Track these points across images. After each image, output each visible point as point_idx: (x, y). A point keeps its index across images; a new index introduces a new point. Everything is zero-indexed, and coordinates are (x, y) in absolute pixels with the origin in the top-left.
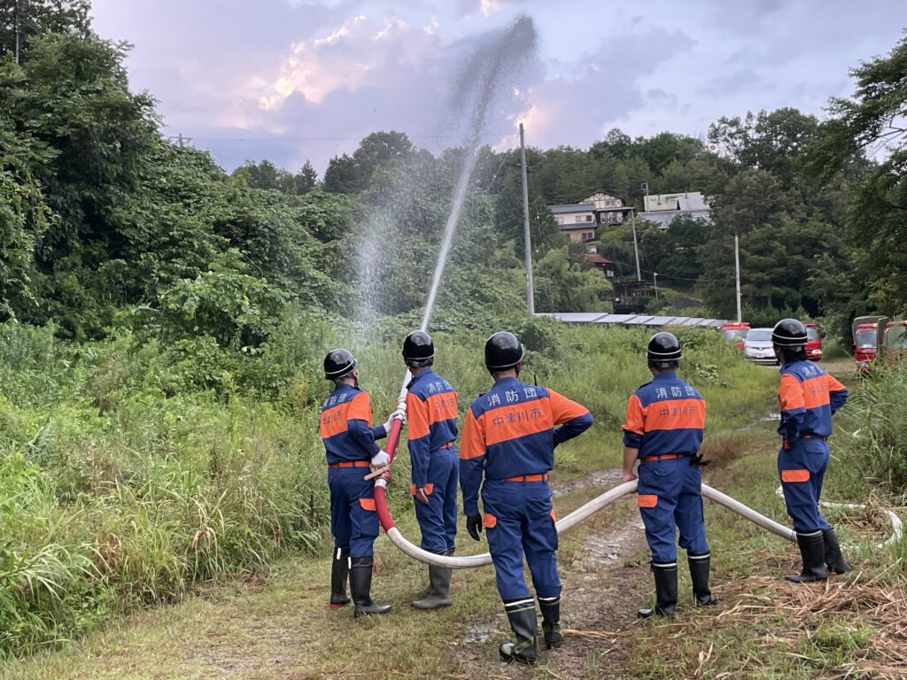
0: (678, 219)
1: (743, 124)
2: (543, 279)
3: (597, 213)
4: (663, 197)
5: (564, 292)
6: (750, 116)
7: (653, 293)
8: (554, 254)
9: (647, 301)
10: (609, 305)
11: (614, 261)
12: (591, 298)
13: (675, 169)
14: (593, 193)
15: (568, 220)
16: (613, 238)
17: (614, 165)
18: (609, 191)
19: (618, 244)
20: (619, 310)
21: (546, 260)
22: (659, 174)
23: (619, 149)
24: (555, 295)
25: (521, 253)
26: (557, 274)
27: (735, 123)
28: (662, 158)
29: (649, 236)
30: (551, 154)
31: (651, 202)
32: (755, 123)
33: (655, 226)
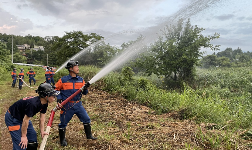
0: (39, 50)
1: (50, 37)
2: (15, 57)
3: (25, 47)
4: (37, 46)
5: (19, 59)
6: (51, 36)
7: (34, 61)
8: (17, 53)
9: (33, 62)
10: (26, 62)
11: (28, 55)
12: (23, 61)
13: (39, 42)
14: (25, 44)
15: (20, 48)
16: (28, 52)
17: (29, 40)
18: (28, 44)
19: (29, 53)
20: (28, 63)
21: (15, 54)
22: (37, 42)
23: (30, 37)
24: (17, 60)
25: (11, 52)
26: (17, 56)
27: (49, 37)
28: (37, 40)
29: (34, 52)
30: (17, 36)
31: (35, 46)
32: (52, 37)
33: (35, 51)
